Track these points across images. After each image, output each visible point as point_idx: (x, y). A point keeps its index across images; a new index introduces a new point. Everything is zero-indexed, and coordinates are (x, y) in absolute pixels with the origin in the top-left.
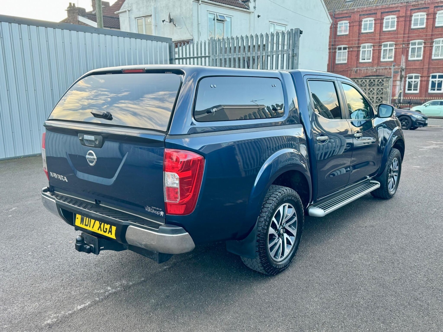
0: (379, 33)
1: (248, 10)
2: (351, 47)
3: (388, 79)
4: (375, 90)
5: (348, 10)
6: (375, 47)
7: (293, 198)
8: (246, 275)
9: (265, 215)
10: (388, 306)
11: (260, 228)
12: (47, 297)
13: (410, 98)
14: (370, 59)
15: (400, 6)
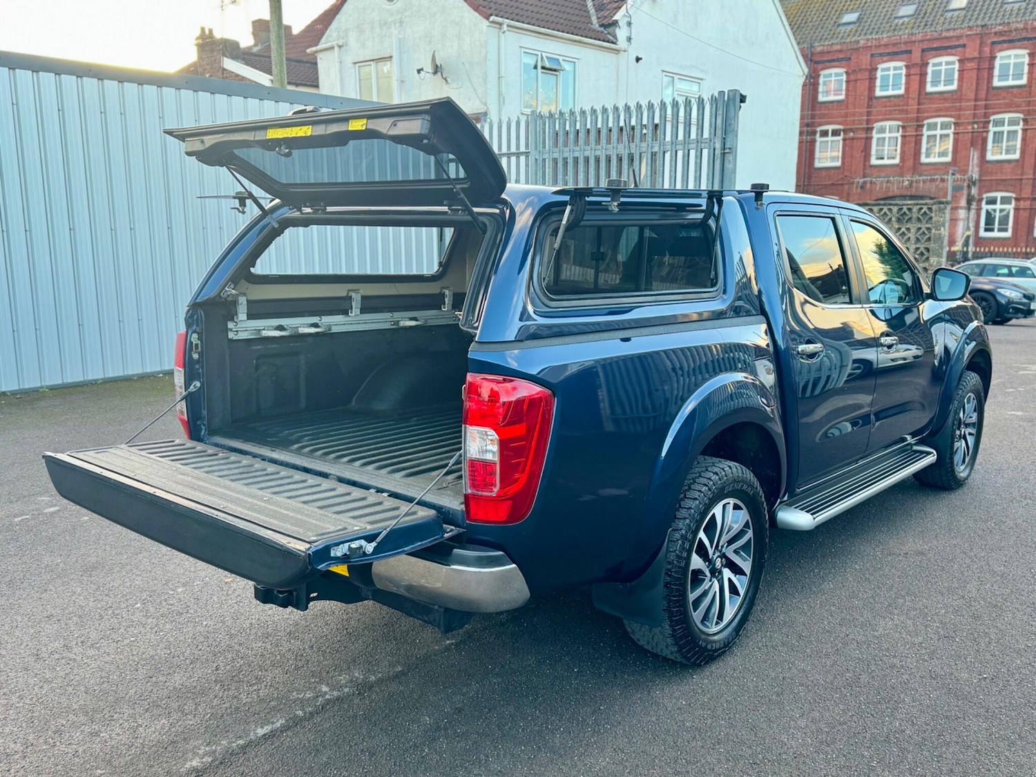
0: (917, 96)
1: (613, 46)
2: (851, 130)
3: (942, 206)
4: (912, 230)
5: (844, 43)
6: (908, 129)
7: (745, 487)
8: (635, 664)
9: (683, 524)
10: (971, 741)
11: (672, 557)
12: (186, 707)
13: (989, 248)
14: (894, 158)
15: (967, 36)
